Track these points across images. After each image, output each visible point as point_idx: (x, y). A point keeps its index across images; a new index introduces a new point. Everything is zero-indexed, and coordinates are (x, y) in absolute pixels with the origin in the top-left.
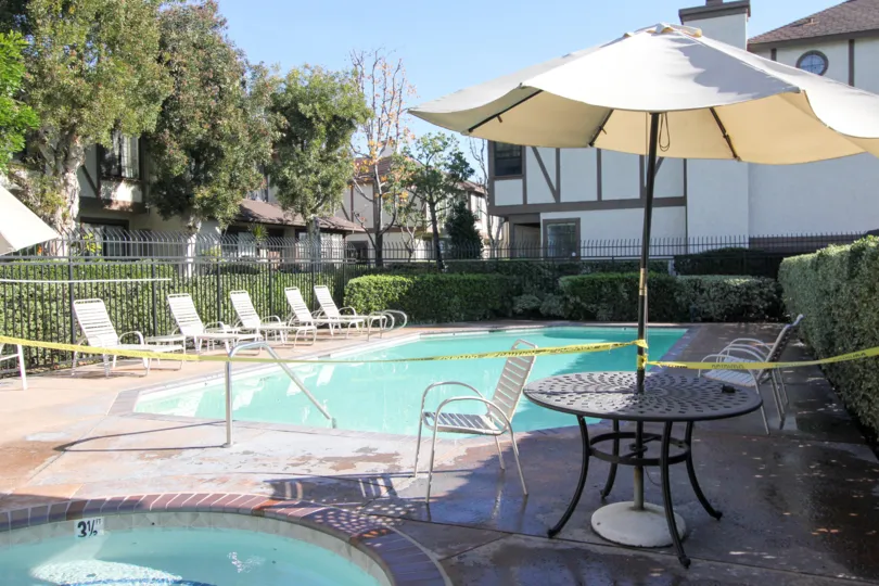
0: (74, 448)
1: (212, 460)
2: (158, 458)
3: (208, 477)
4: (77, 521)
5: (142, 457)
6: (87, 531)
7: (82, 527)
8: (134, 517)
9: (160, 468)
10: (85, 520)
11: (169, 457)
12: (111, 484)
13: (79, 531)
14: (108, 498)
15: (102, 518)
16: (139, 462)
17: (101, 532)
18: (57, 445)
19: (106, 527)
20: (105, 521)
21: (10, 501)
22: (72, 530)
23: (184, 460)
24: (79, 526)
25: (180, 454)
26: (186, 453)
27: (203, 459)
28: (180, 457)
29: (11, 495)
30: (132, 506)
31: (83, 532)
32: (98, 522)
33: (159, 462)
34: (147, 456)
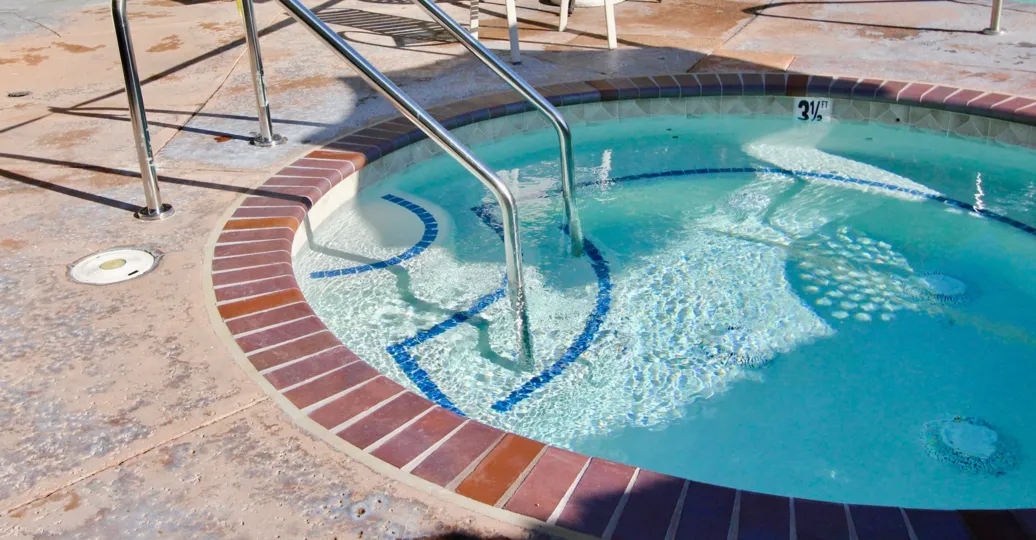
0: (767, 11)
1: (973, 50)
2: (885, 37)
3: (974, 71)
4: (798, 100)
5: (862, 34)
6: (809, 113)
7: (804, 108)
8: (873, 106)
9: (892, 50)
10: (809, 100)
11: (901, 37)
12: (832, 62)
13: (799, 112)
14: (836, 77)
15: (830, 101)
16: (859, 39)
17: (827, 118)
18: (744, 7)
19: (834, 113)
20: (834, 105)
21: (713, 63)
22: (791, 109)
23: (927, 44)
24: (800, 106)
25: (916, 35)
26: (925, 36)
27: (956, 46)
28: (916, 40)
29: (711, 56)
30: (871, 92)
31: (805, 114)
32: (825, 105)
33: (887, 42)
34: (868, 32)
